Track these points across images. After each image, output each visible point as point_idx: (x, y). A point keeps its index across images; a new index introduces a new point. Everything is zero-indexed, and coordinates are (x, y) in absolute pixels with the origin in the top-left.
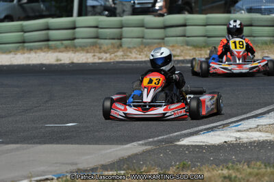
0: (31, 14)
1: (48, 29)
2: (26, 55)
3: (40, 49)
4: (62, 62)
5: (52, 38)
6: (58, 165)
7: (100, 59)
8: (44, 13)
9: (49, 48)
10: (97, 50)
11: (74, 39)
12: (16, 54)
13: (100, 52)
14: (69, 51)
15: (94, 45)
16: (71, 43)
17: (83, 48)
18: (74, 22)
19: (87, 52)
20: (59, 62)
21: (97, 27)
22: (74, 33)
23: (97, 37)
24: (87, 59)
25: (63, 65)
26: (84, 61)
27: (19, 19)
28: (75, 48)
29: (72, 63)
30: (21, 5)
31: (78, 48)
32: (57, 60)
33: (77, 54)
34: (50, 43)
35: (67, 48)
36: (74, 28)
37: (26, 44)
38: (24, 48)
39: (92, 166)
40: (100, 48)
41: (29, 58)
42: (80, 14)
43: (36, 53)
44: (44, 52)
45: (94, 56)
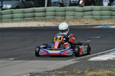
0: (27, 6)
1: (34, 12)
2: (25, 23)
3: (31, 20)
4: (40, 26)
5: (36, 16)
6: (39, 69)
7: (56, 24)
8: (33, 5)
9: (35, 20)
10: (55, 21)
11: (45, 16)
12: (21, 23)
13: (56, 22)
14: (43, 21)
15: (54, 19)
16: (44, 18)
17: (49, 20)
18: (45, 9)
19: (51, 22)
20: (39, 26)
21: (55, 11)
22: (45, 14)
23: (55, 16)
24: (51, 25)
25: (41, 27)
26: (50, 26)
27: (22, 8)
28: (46, 20)
29: (45, 26)
30: (23, 2)
31: (47, 20)
32: (38, 25)
33: (47, 22)
34: (35, 18)
35: (42, 20)
36: (45, 12)
37: (25, 18)
38: (24, 20)
39: (53, 69)
40: (56, 20)
41: (26, 24)
42: (48, 6)
43: (29, 22)
44: (33, 21)
45: (54, 23)
